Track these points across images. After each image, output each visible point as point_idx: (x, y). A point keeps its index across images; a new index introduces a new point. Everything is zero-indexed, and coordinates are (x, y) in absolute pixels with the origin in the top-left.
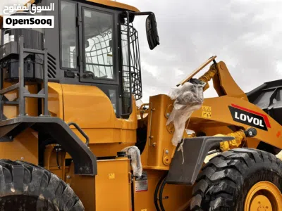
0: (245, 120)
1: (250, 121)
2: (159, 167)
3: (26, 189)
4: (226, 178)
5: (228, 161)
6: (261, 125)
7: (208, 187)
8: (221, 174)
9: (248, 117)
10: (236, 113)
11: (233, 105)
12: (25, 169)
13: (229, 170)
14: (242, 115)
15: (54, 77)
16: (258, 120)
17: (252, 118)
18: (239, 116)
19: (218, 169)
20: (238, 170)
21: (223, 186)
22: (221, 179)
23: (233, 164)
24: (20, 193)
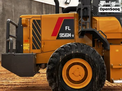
3: (82, 51)
12: (82, 46)
15: (97, 15)
24: (80, 52)
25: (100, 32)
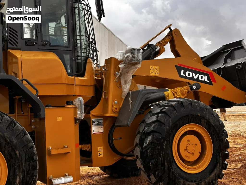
0: (191, 76)
1: (195, 77)
2: (109, 114)
4: (157, 121)
5: (161, 108)
6: (206, 80)
7: (144, 129)
8: (154, 118)
9: (194, 74)
10: (182, 71)
11: (179, 64)
13: (160, 115)
14: (187, 73)
15: (17, 46)
16: (203, 77)
17: (198, 75)
18: (185, 73)
19: (153, 115)
20: (167, 115)
21: (154, 127)
22: (154, 122)
23: (164, 110)
25: (24, 82)
